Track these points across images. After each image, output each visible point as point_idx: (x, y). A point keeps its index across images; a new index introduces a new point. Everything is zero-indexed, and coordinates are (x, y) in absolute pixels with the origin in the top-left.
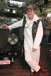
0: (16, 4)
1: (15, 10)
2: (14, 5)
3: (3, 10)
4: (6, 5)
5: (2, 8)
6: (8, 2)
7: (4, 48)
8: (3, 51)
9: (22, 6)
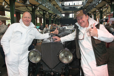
0: (73, 4)
1: (72, 13)
2: (70, 7)
3: (56, 15)
4: (59, 9)
5: (54, 14)
6: (62, 5)
7: (54, 68)
8: (53, 72)
9: (82, 6)
